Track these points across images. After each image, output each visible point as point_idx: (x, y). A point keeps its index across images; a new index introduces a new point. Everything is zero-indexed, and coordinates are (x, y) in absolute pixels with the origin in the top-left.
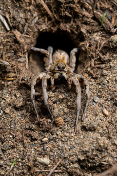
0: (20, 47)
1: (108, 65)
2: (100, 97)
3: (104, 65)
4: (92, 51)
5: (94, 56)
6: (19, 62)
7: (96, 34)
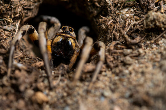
0: (11, 7)
1: (136, 52)
2: (113, 91)
3: (129, 51)
4: (116, 31)
5: (118, 37)
6: (5, 30)
7: (126, 10)
